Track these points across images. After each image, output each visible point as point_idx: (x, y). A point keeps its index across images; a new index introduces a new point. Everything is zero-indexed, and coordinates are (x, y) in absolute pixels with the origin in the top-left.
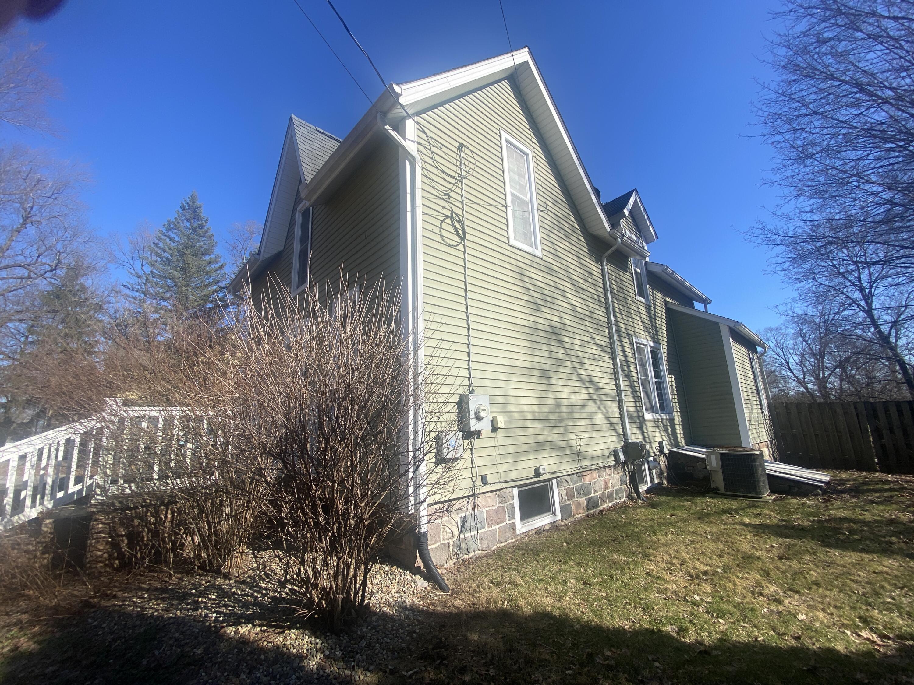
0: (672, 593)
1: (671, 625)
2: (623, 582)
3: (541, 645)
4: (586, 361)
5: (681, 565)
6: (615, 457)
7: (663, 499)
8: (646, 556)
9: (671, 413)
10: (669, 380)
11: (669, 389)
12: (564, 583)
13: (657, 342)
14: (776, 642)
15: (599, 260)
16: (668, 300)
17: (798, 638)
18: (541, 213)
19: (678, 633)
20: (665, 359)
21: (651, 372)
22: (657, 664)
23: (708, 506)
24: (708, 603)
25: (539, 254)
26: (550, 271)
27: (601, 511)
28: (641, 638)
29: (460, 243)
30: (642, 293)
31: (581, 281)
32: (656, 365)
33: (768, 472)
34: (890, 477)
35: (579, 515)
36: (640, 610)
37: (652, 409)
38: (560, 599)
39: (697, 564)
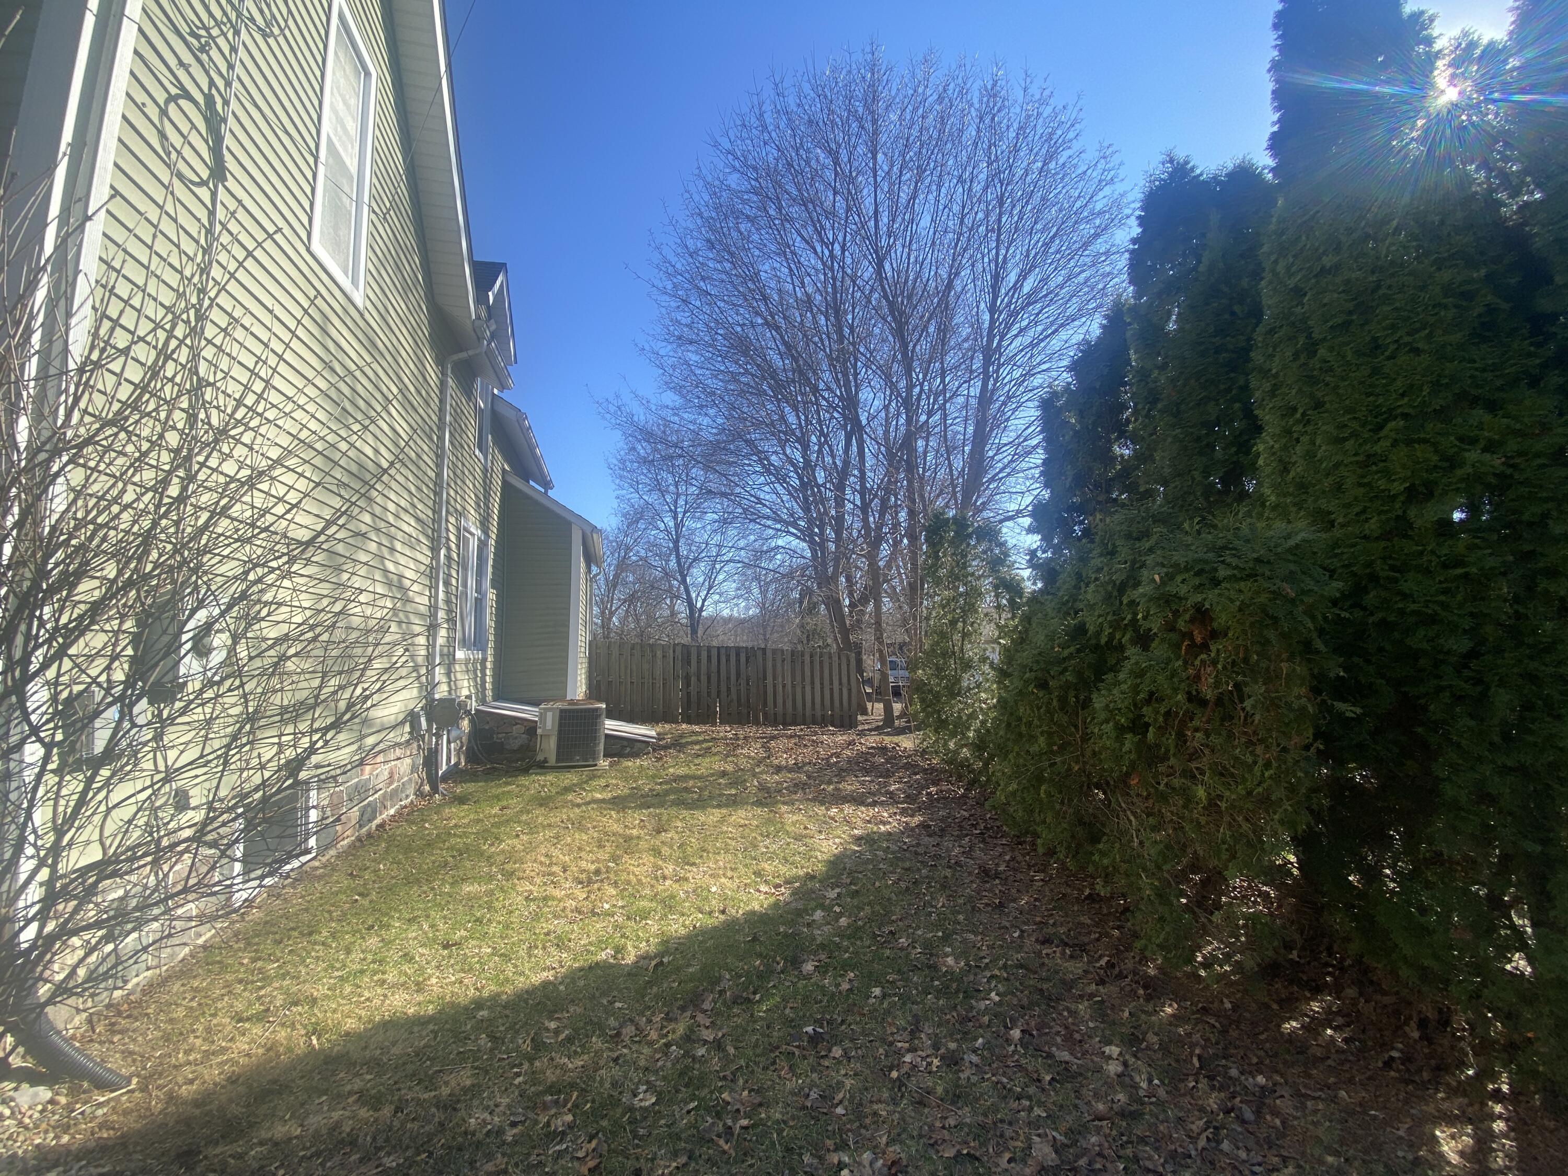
0: (572, 911)
1: (603, 950)
2: (499, 923)
3: (440, 1071)
4: (398, 546)
5: (565, 871)
6: (412, 727)
7: (470, 787)
8: (509, 875)
9: (484, 651)
10: (491, 595)
11: (488, 611)
12: (408, 958)
13: (485, 530)
14: (710, 922)
15: (440, 361)
16: (506, 467)
17: (723, 912)
18: (373, 216)
19: (615, 957)
20: (490, 562)
21: (471, 582)
22: (618, 1005)
23: (544, 786)
24: (623, 907)
25: (360, 305)
26: (371, 345)
27: (381, 826)
28: (582, 983)
29: (203, 183)
30: (481, 446)
31: (412, 389)
32: (480, 573)
33: (607, 732)
34: (696, 728)
35: (346, 842)
36: (553, 950)
37: (464, 644)
38: (420, 987)
39: (583, 864)
